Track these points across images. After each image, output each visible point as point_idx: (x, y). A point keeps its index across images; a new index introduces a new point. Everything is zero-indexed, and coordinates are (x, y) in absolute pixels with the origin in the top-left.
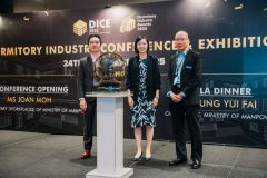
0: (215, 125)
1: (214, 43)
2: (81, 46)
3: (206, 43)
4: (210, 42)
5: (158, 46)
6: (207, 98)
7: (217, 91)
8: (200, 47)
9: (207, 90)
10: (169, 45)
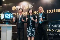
0: (52, 38)
1: (52, 11)
2: (14, 14)
3: (49, 11)
4: (50, 11)
5: (35, 13)
6: (50, 29)
7: (53, 26)
8: (47, 13)
9: (50, 26)
10: (38, 12)
